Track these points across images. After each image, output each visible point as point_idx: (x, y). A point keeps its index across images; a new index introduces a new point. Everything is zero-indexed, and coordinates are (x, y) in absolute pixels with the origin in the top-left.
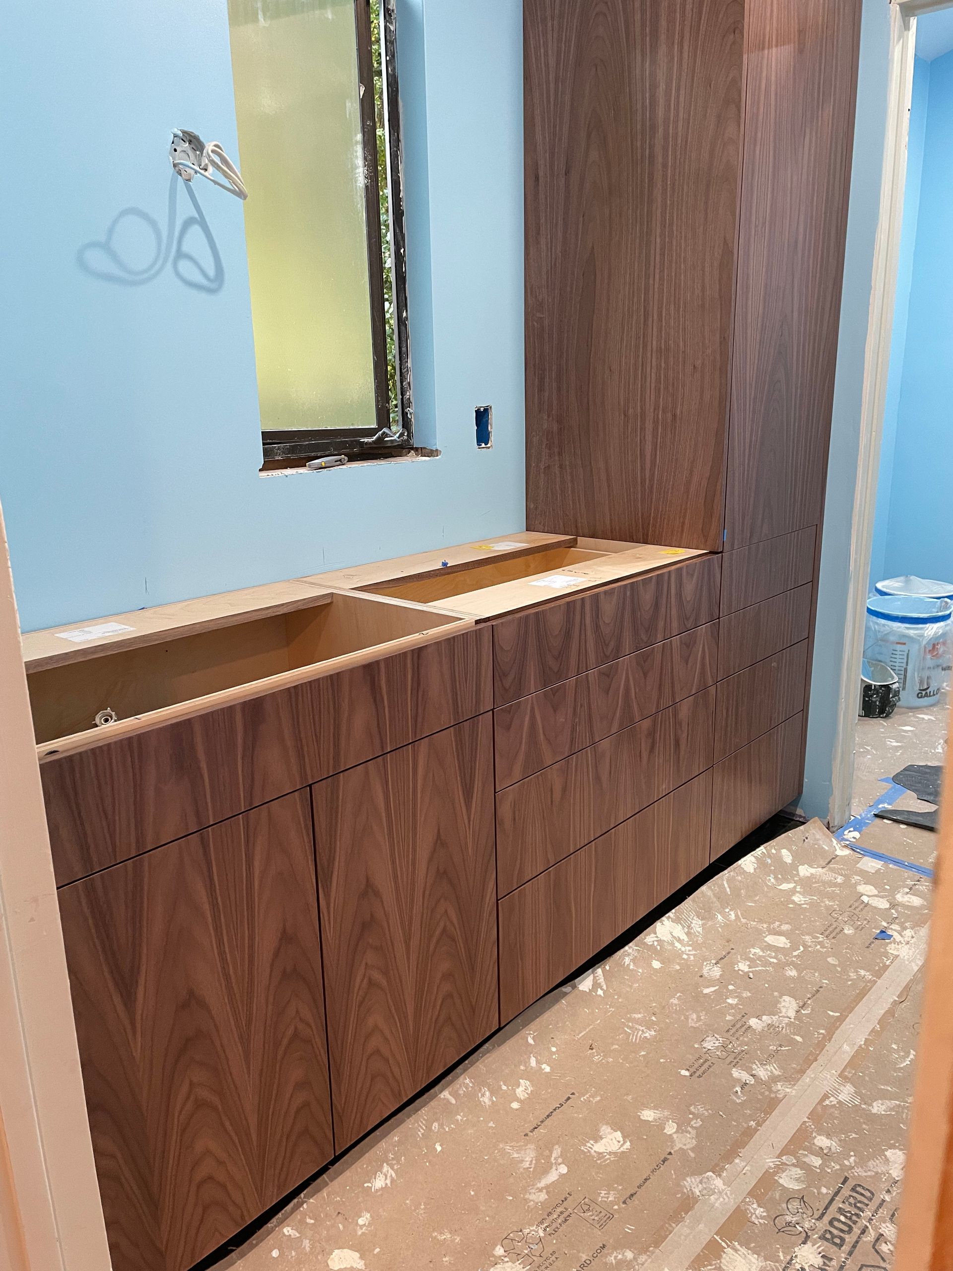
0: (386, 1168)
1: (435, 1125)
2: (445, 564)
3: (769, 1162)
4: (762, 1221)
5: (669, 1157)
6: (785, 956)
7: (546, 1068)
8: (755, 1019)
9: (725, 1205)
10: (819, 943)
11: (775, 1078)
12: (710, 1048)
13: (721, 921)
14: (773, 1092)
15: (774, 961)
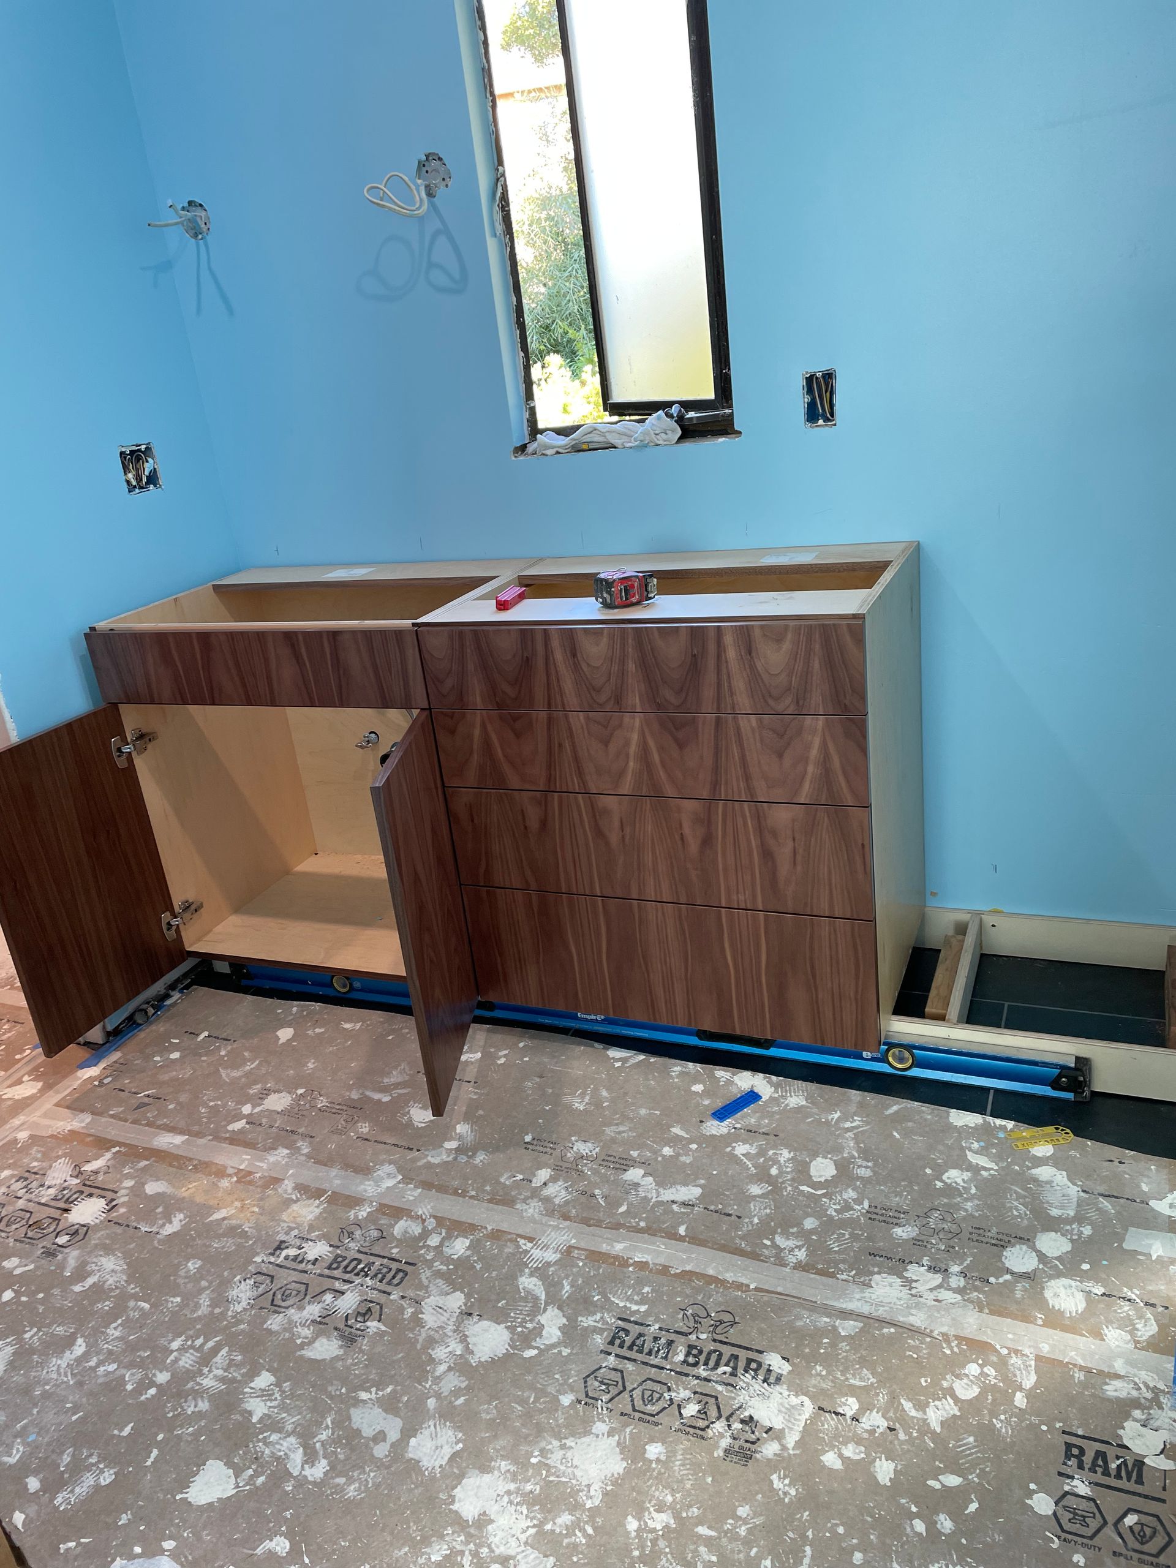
3: (422, 1210)
4: (352, 1217)
5: (415, 1150)
6: (793, 1180)
7: (502, 1061)
8: (642, 1172)
9: (366, 1191)
10: (847, 1207)
11: (547, 1200)
12: (575, 1149)
13: (830, 1118)
14: (524, 1201)
15: (774, 1171)
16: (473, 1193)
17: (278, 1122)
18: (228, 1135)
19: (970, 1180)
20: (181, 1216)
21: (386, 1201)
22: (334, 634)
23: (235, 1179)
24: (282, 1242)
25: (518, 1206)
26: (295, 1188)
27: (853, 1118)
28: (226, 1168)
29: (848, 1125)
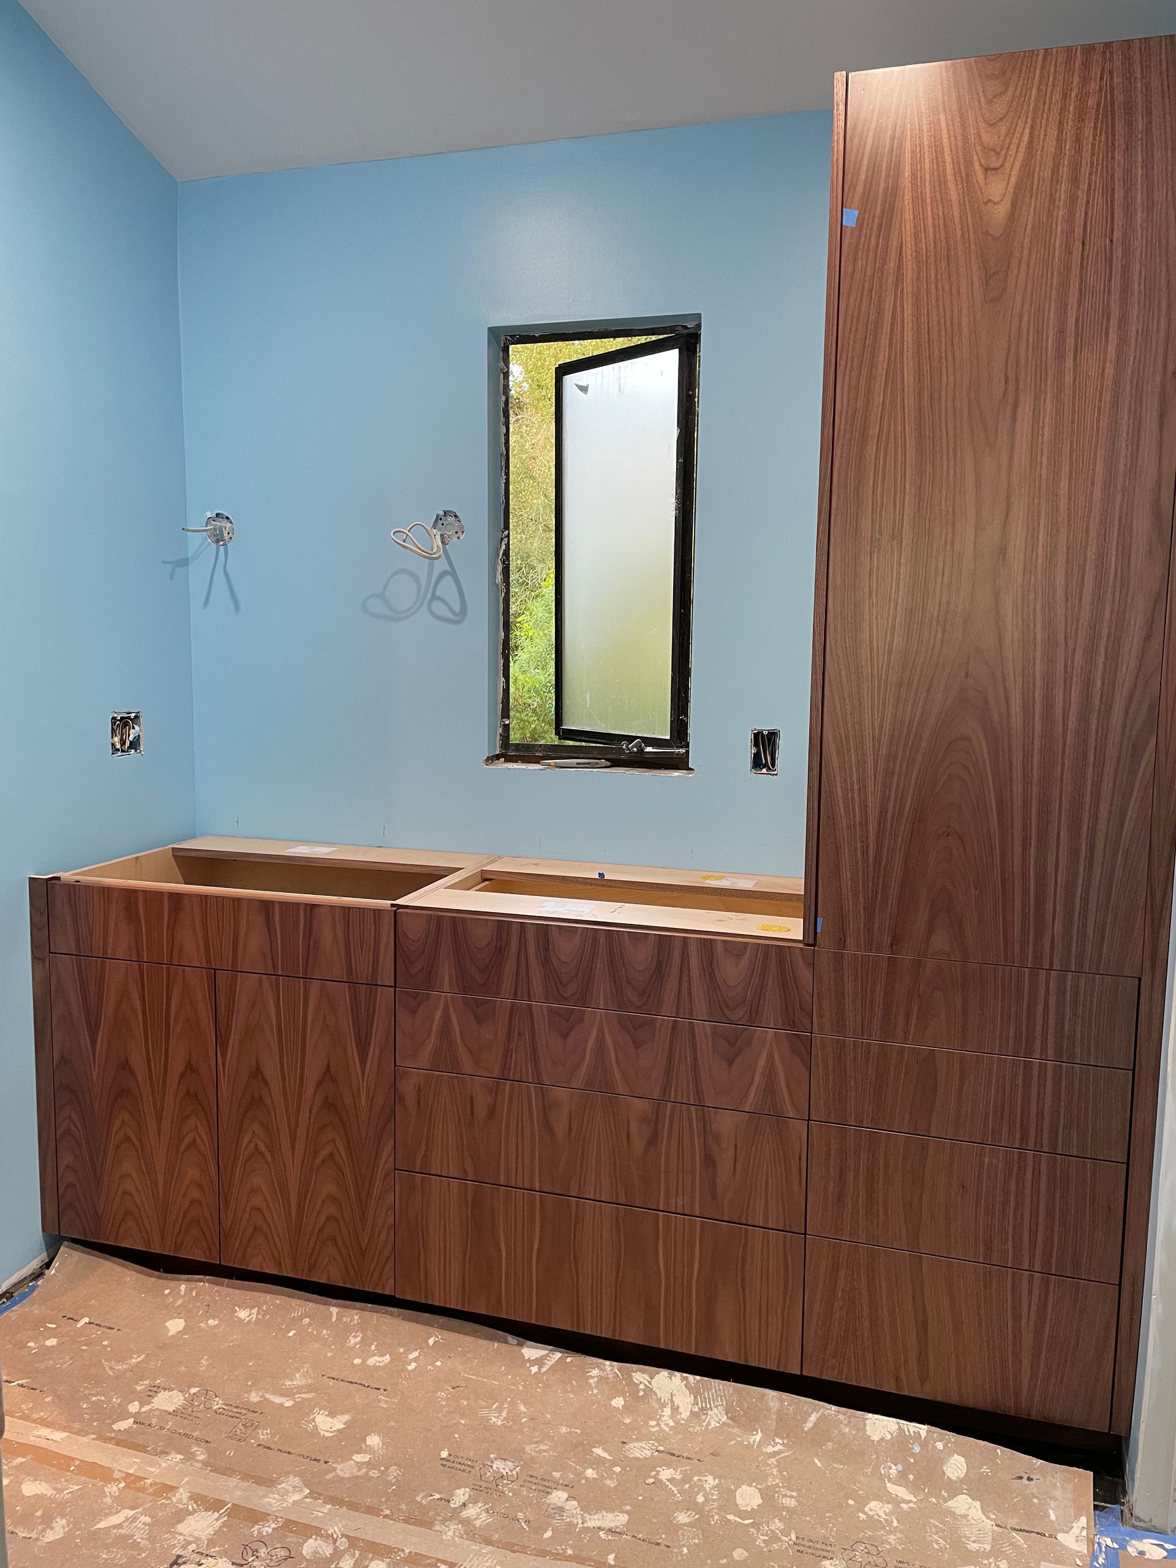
0: (255, 1311)
1: (307, 1320)
2: (601, 875)
3: (335, 1529)
4: (256, 1533)
5: (322, 1462)
6: (719, 1508)
7: (412, 1366)
8: (565, 1495)
9: (270, 1505)
10: (774, 1538)
11: (466, 1522)
12: (495, 1466)
13: (751, 1440)
14: (443, 1522)
15: (700, 1499)
16: (388, 1512)
17: (170, 1424)
18: (113, 1435)
19: (892, 1513)
20: (64, 1521)
21: (293, 1517)
22: (312, 907)
23: (122, 1485)
24: (179, 1557)
25: (437, 1528)
26: (191, 1498)
27: (774, 1440)
28: (113, 1472)
29: (770, 1449)
